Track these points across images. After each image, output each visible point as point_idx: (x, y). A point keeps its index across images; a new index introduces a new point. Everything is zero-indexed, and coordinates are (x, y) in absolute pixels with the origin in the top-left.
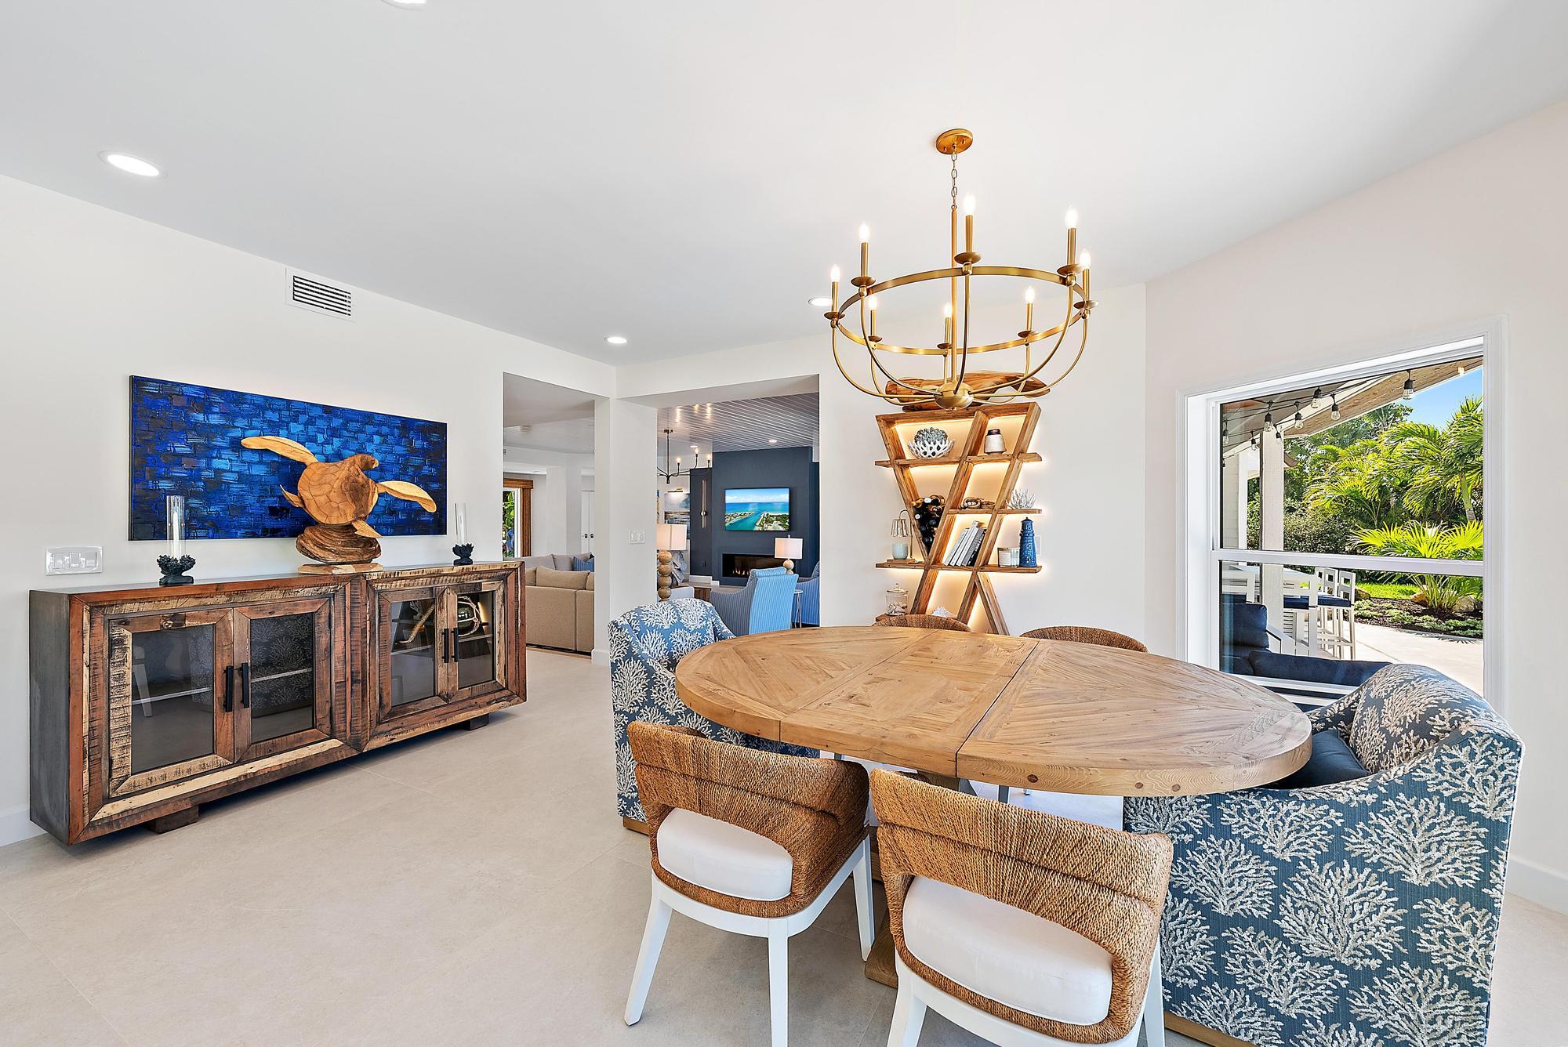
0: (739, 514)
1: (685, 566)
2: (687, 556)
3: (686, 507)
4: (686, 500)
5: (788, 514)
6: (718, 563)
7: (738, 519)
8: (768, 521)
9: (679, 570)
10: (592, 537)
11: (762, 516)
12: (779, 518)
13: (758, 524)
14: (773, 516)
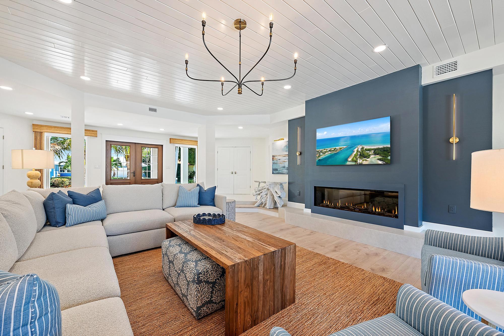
0: (329, 149)
1: (285, 196)
2: (286, 186)
3: (286, 151)
4: (286, 146)
5: (389, 146)
6: (310, 195)
7: (327, 154)
8: (363, 155)
9: (280, 197)
10: (235, 173)
11: (356, 150)
12: (376, 151)
13: (350, 159)
14: (369, 150)
